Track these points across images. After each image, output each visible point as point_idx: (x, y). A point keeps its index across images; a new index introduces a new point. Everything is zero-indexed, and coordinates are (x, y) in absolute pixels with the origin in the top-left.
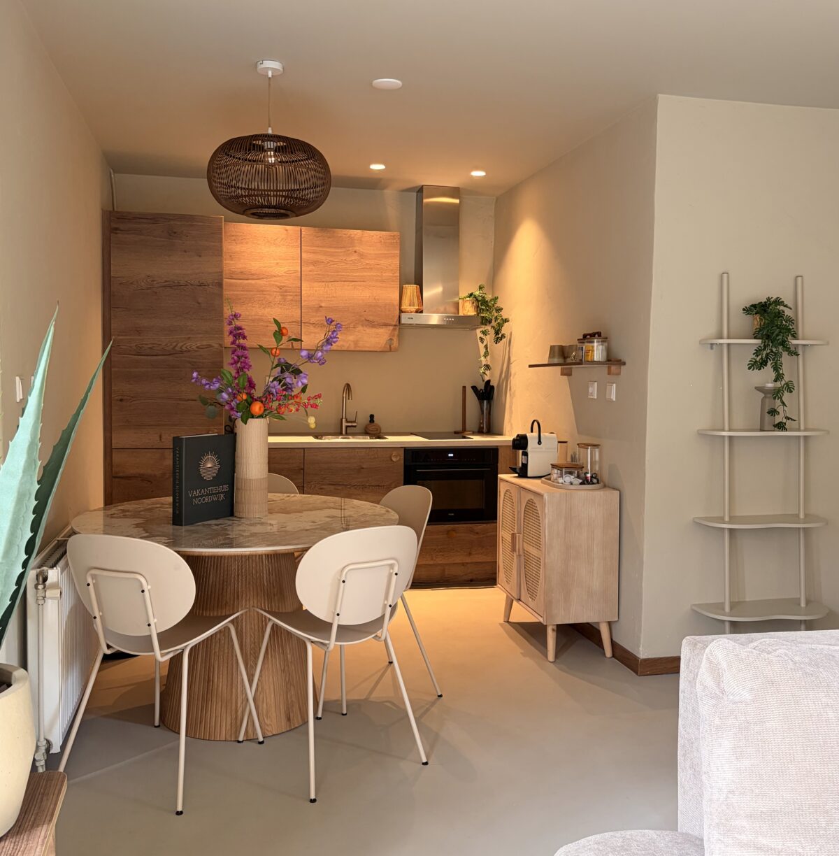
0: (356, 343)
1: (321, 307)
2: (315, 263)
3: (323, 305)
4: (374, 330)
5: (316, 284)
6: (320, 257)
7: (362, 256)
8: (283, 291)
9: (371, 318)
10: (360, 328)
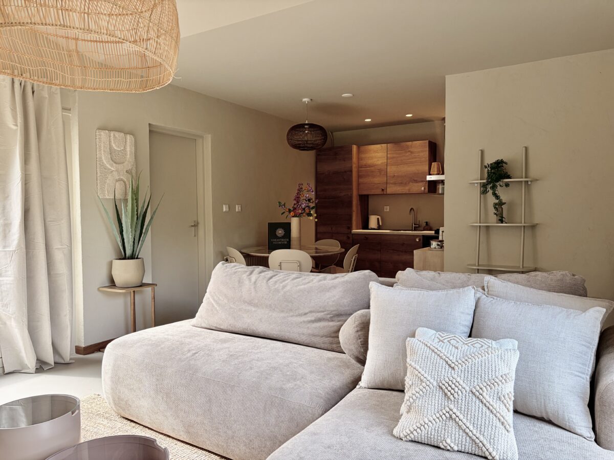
0: (409, 190)
1: (395, 176)
2: (393, 158)
3: (396, 175)
4: (417, 184)
5: (393, 167)
6: (395, 155)
7: (412, 152)
8: (380, 171)
9: (416, 179)
10: (411, 183)
